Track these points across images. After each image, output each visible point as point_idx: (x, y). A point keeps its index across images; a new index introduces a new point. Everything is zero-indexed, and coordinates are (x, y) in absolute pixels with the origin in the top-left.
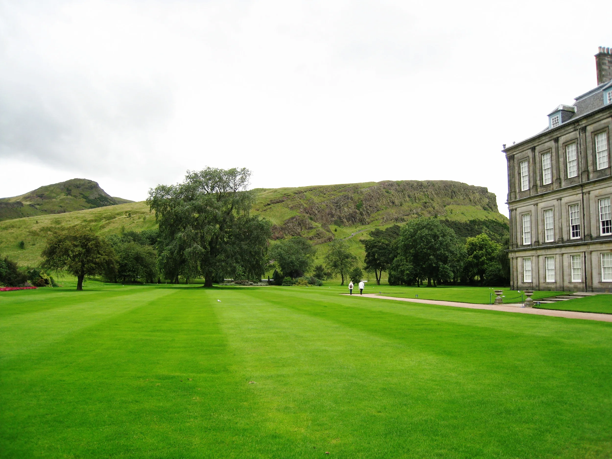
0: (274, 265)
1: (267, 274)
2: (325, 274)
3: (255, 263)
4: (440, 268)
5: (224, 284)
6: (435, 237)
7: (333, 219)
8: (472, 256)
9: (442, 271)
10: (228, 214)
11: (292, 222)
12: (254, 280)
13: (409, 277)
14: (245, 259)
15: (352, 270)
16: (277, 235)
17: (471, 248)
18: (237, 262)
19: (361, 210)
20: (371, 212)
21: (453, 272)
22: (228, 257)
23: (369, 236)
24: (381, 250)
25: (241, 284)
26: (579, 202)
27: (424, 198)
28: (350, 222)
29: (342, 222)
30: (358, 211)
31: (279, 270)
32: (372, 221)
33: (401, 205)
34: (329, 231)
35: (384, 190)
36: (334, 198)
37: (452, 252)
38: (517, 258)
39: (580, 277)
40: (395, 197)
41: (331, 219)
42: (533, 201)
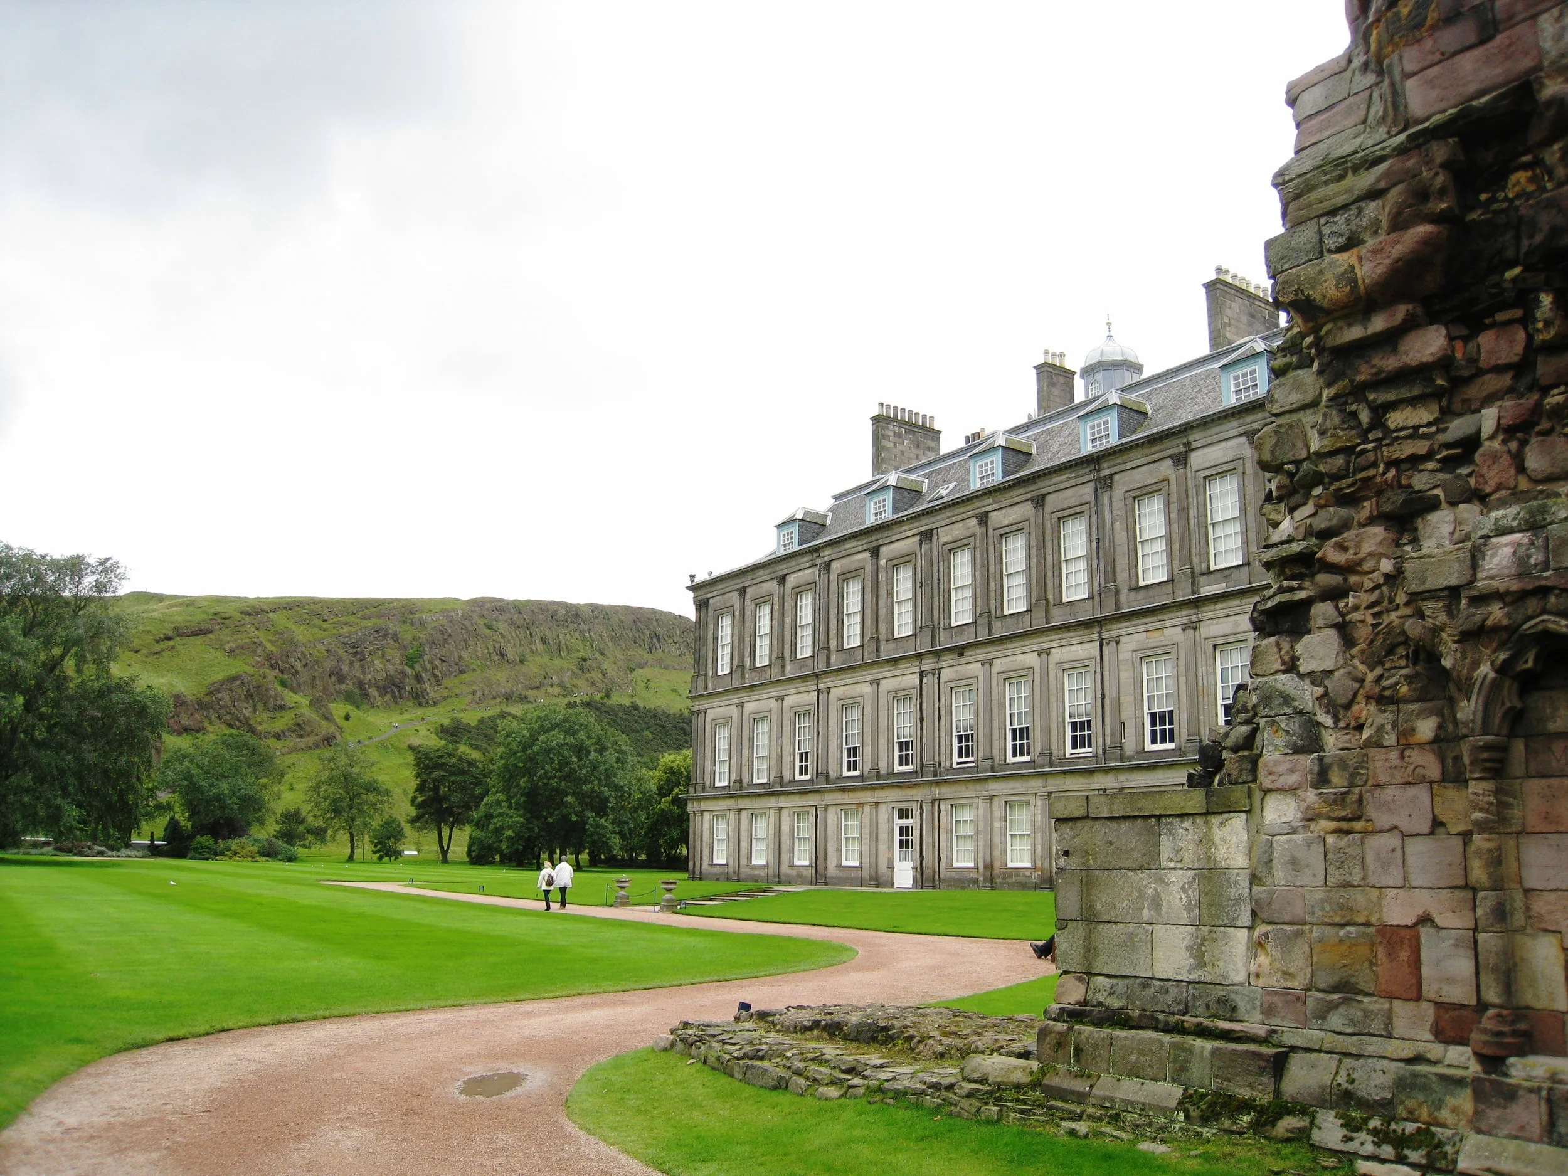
0: (168, 804)
1: (146, 827)
2: (309, 831)
3: (115, 798)
4: (587, 827)
5: (22, 851)
6: (581, 751)
7: (343, 687)
8: (670, 798)
9: (592, 834)
10: (52, 669)
11: (231, 690)
12: (111, 842)
13: (513, 845)
14: (89, 789)
15: (375, 824)
16: (185, 721)
17: (668, 780)
18: (65, 794)
19: (418, 668)
20: (444, 675)
21: (622, 835)
22: (40, 780)
23: (434, 736)
24: (455, 775)
25: (70, 851)
26: (812, 708)
27: (581, 646)
28: (388, 697)
29: (366, 696)
30: (409, 671)
31: (182, 818)
32: (445, 698)
33: (522, 662)
34: (328, 718)
35: (481, 622)
36: (349, 632)
37: (618, 788)
38: (702, 812)
39: (808, 855)
40: (509, 641)
41: (338, 687)
42: (735, 699)
